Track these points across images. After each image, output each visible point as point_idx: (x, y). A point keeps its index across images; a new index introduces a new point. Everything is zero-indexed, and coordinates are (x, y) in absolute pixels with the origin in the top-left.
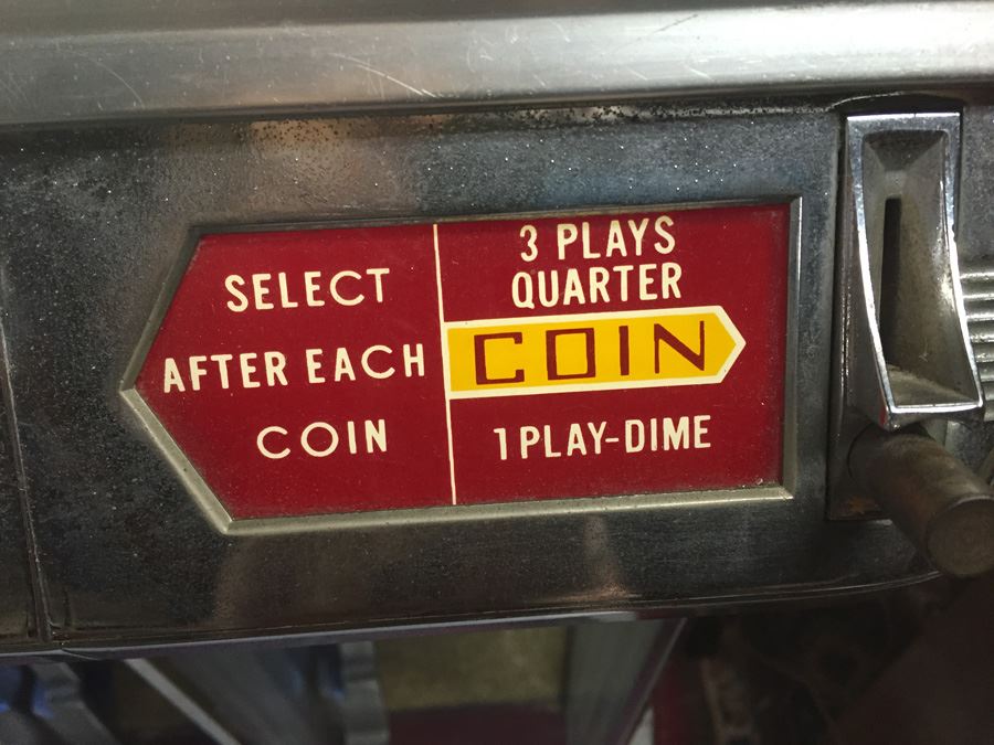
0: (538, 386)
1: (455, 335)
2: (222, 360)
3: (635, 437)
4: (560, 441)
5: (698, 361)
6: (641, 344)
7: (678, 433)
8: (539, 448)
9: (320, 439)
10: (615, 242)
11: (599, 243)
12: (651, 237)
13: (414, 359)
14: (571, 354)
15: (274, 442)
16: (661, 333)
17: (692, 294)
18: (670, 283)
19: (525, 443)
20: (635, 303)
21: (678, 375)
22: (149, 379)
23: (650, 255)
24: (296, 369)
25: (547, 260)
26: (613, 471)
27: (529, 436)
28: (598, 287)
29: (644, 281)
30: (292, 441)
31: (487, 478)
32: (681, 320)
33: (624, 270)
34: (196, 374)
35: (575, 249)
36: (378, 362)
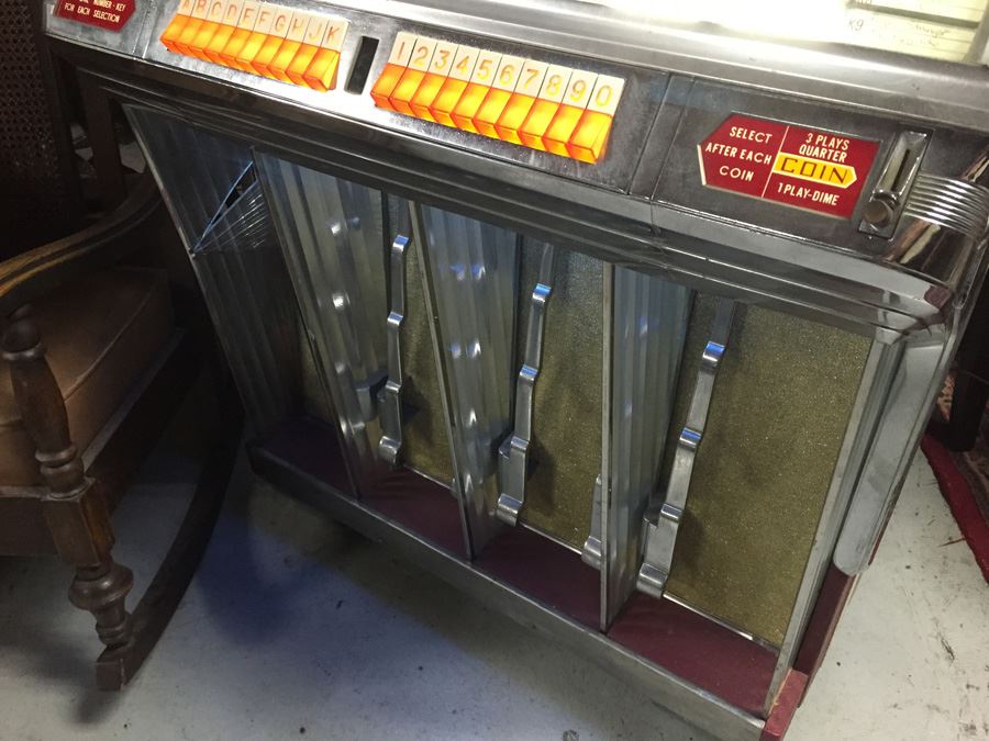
0: (796, 175)
1: (781, 155)
2: (722, 146)
3: (817, 196)
4: (795, 192)
5: (842, 181)
6: (828, 172)
7: (829, 199)
8: (788, 192)
9: (735, 173)
10: (832, 144)
11: (828, 142)
12: (842, 145)
13: (768, 159)
14: (809, 169)
15: (724, 171)
16: (835, 170)
17: (847, 162)
18: (842, 158)
19: (786, 189)
20: (831, 160)
21: (835, 183)
22: (704, 146)
23: (840, 149)
24: (738, 154)
25: (812, 143)
26: (807, 202)
27: (788, 187)
28: (823, 154)
29: (836, 155)
30: (728, 172)
31: (772, 193)
32: (842, 168)
33: (831, 151)
34: (715, 148)
35: (820, 143)
36: (759, 157)
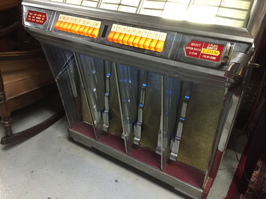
0: (206, 53)
1: (203, 49)
2: (190, 47)
3: (211, 58)
4: (206, 57)
5: (217, 54)
6: (214, 52)
7: (214, 58)
8: (205, 57)
9: (193, 53)
10: (214, 46)
11: (213, 46)
12: (216, 46)
13: (200, 50)
14: (209, 52)
15: (190, 53)
16: (215, 52)
17: (218, 50)
19: (204, 56)
20: (214, 50)
21: (215, 55)
22: (185, 47)
23: (216, 47)
24: (193, 49)
25: (210, 46)
26: (209, 59)
27: (205, 56)
28: (212, 48)
29: (215, 49)
31: (201, 57)
32: (216, 51)
33: (214, 48)
34: (188, 48)
35: (211, 46)
36: (198, 50)
